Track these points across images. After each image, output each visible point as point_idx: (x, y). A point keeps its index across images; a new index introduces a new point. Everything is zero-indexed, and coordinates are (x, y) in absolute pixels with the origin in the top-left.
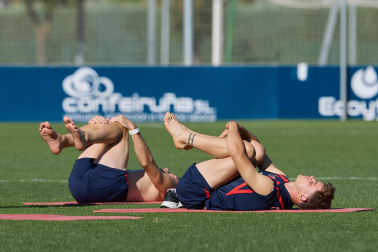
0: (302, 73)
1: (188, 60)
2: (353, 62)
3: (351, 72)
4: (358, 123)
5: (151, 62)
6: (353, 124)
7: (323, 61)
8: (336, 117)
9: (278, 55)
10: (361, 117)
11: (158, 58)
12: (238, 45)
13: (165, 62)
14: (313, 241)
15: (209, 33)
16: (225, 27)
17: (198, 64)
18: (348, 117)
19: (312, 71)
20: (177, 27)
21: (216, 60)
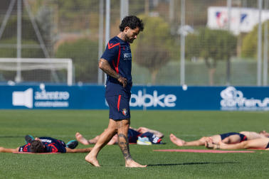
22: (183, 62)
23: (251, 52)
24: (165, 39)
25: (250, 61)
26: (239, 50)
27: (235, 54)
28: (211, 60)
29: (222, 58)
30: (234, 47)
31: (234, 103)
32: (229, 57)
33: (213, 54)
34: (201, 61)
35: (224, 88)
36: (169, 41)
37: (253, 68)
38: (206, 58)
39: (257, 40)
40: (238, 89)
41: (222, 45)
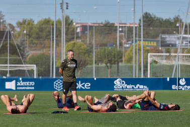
0: (168, 80)
1: (142, 77)
2: (179, 77)
3: (179, 79)
4: (181, 91)
5: (134, 77)
6: (179, 91)
7: (173, 77)
8: (176, 89)
9: (163, 76)
10: (181, 89)
12: (153, 73)
13: (137, 77)
15: (147, 70)
16: (150, 69)
17: (144, 77)
19: (170, 79)
20: (140, 69)
21: (149, 77)
23: (130, 60)
25: (129, 64)
26: (123, 59)
27: (122, 61)
28: (108, 64)
29: (114, 64)
30: (121, 57)
32: (118, 63)
33: (110, 61)
39: (133, 54)
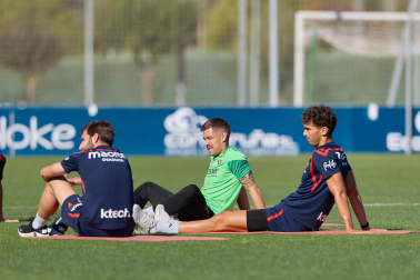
9: (352, 97)
11: (248, 100)
14: (380, 258)
17: (284, 105)
18: (414, 152)
19: (383, 111)
22: (89, 59)
23: (226, 38)
24: (53, 12)
25: (223, 55)
26: (203, 33)
27: (194, 42)
28: (145, 55)
29: (165, 50)
30: (192, 28)
31: (191, 141)
32: (181, 48)
33: (150, 42)
34: (126, 56)
35: (172, 111)
36: (60, 17)
37: (230, 70)
38: (137, 51)
39: (236, 13)
40: (199, 112)
41: (166, 24)
